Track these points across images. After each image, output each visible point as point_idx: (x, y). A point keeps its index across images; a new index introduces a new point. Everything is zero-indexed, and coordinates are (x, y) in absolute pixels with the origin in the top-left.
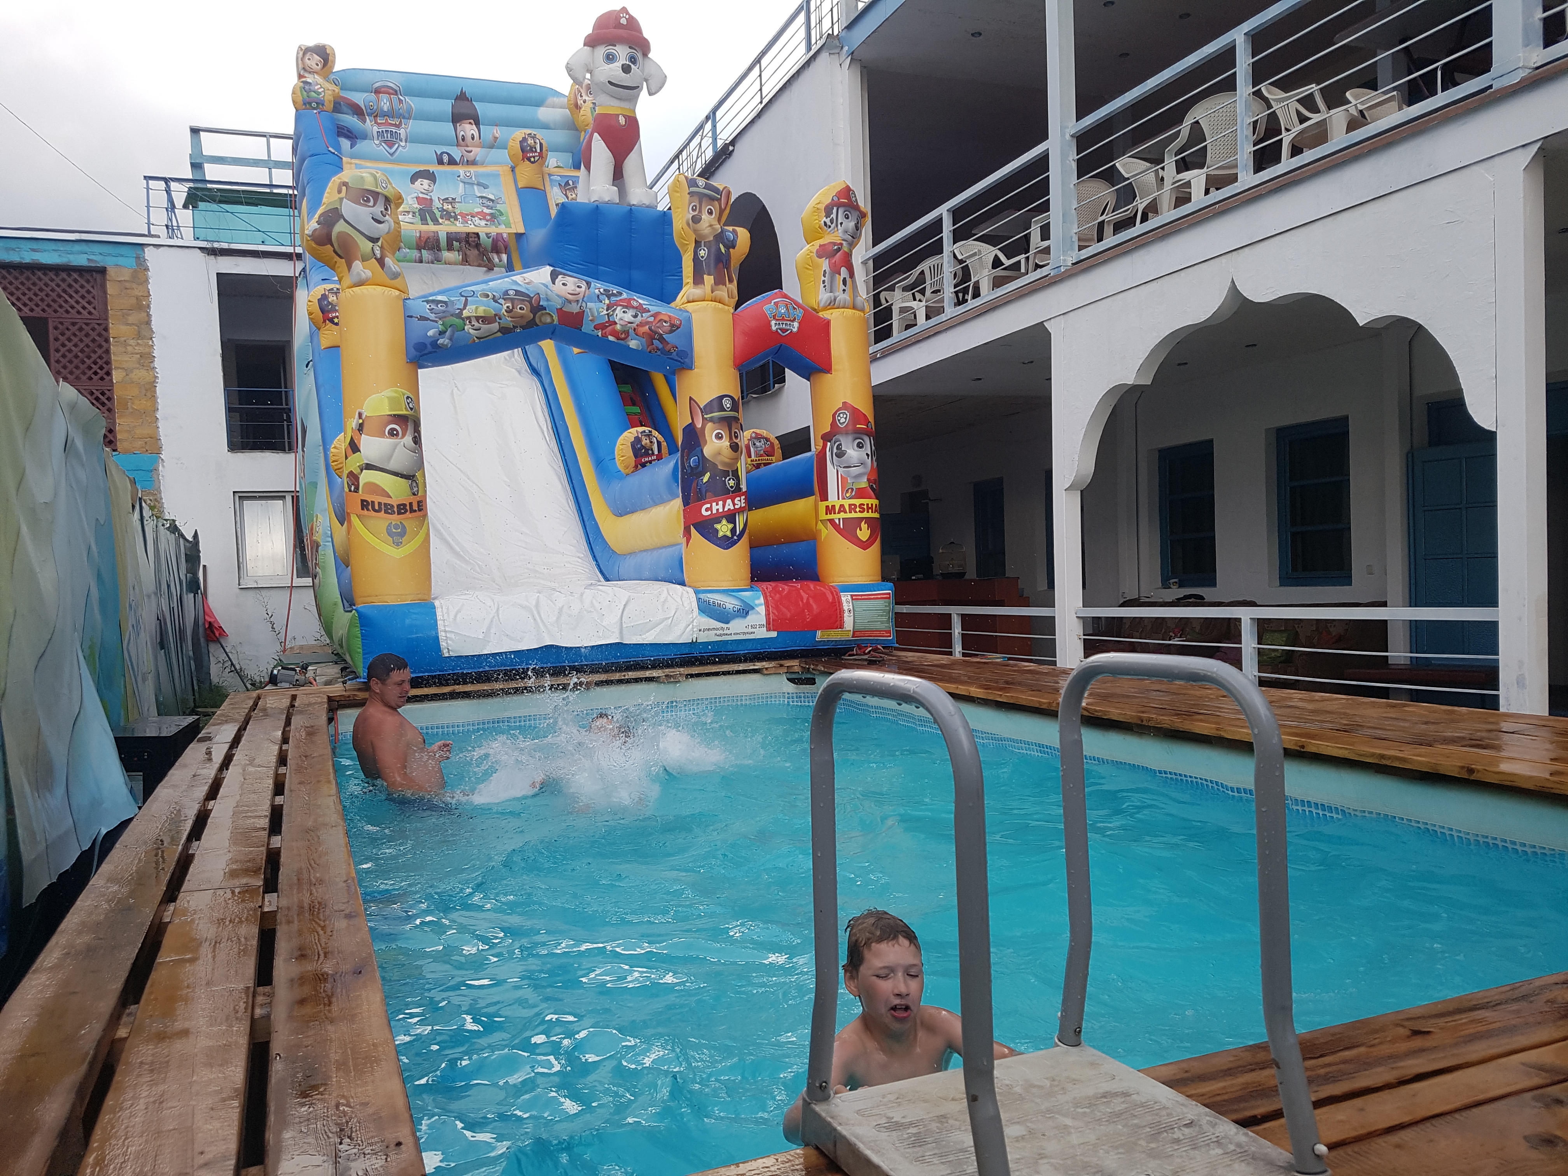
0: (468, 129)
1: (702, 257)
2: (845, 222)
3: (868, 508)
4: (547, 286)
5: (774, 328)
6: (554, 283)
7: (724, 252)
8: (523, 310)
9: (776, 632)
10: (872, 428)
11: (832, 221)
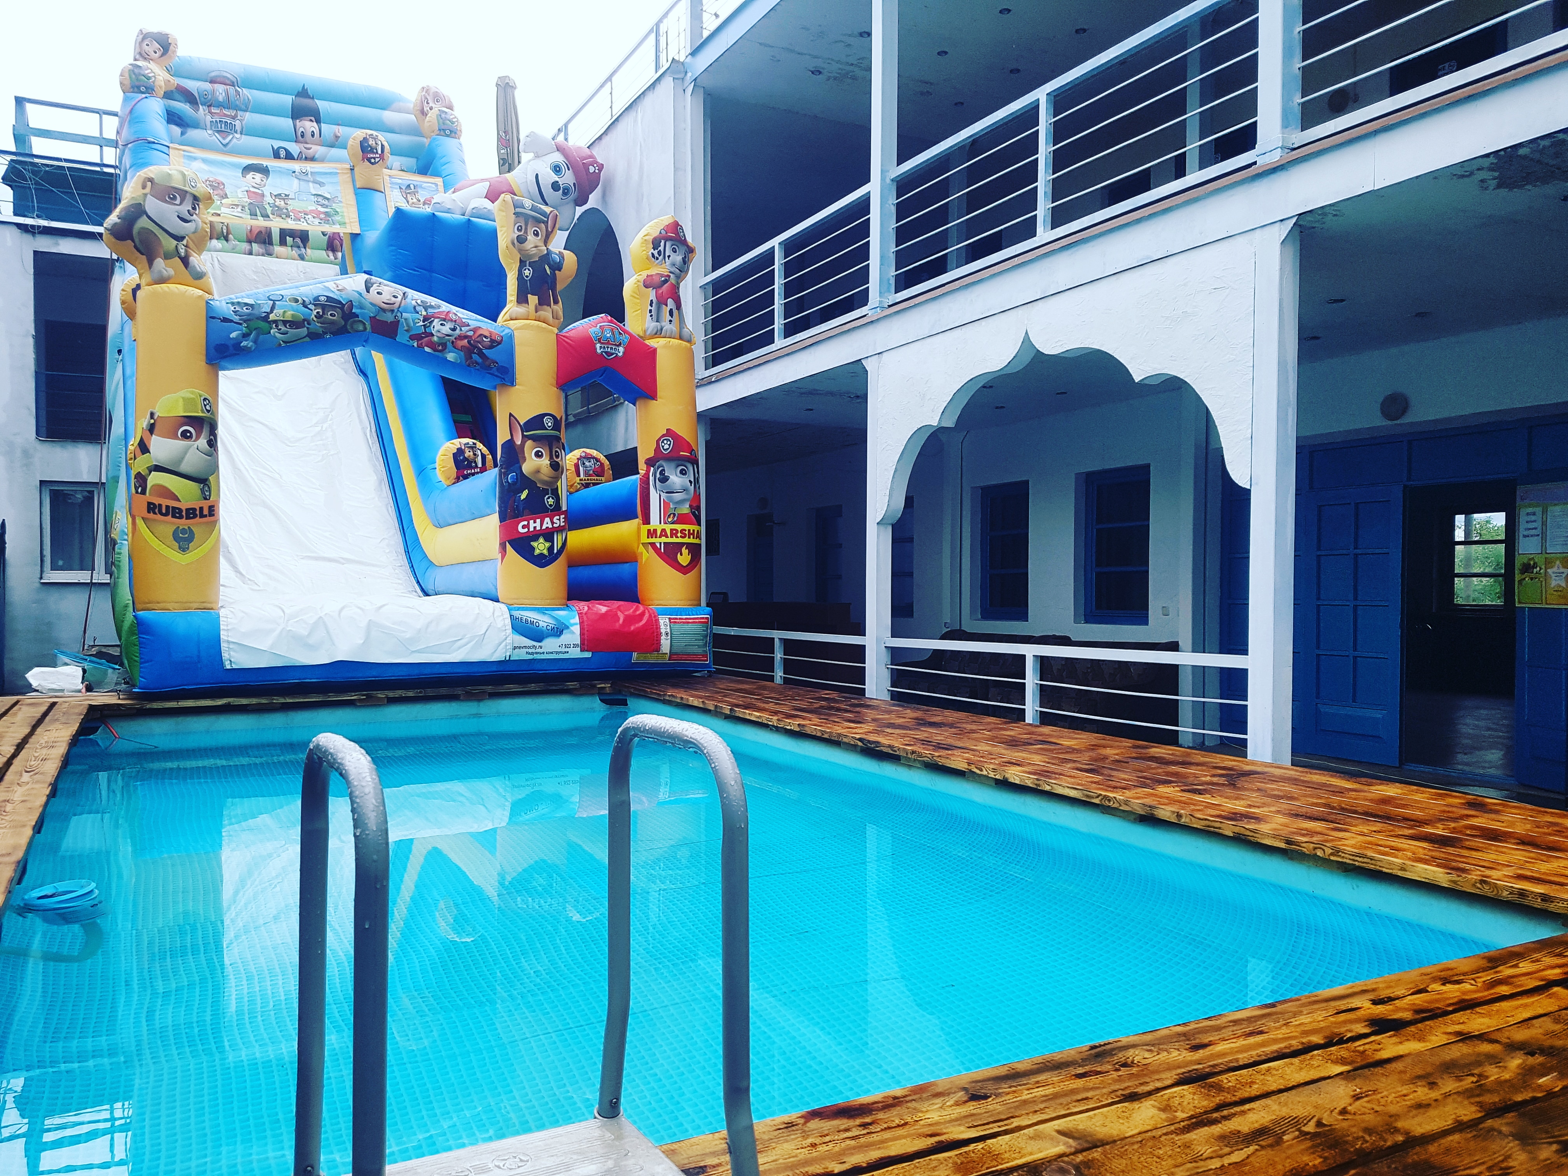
0: (308, 125)
1: (527, 277)
2: (673, 255)
3: (690, 534)
4: (360, 294)
5: (599, 351)
6: (368, 292)
7: (549, 273)
8: (335, 317)
9: (590, 652)
10: (695, 456)
11: (659, 253)
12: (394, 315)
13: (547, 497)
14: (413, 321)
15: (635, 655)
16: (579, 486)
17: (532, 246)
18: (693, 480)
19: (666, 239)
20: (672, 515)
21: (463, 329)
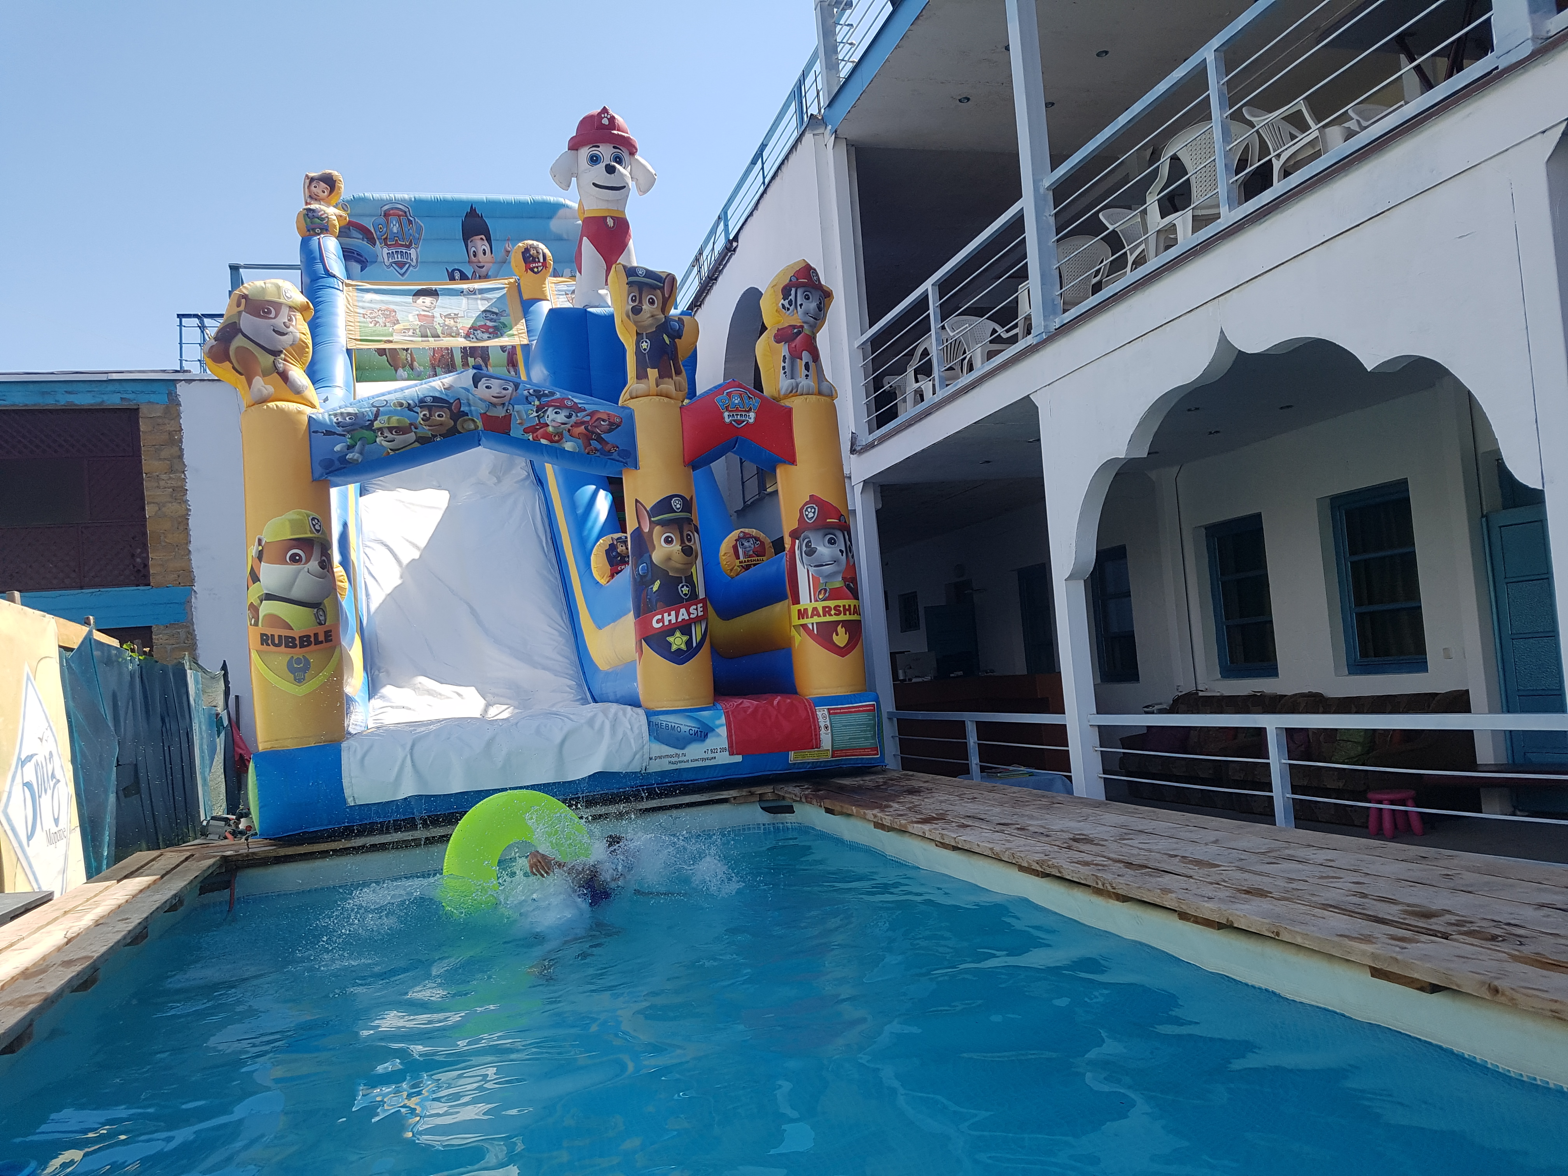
0: (479, 244)
1: (645, 350)
2: (806, 303)
3: (845, 610)
4: (468, 391)
5: (727, 420)
6: (476, 387)
7: (668, 343)
8: (442, 417)
9: (741, 756)
10: (845, 522)
11: (790, 303)
12: (505, 408)
13: (681, 585)
14: (526, 413)
15: (792, 755)
16: (739, 569)
17: (649, 315)
18: (844, 549)
19: (798, 286)
20: (823, 592)
21: (579, 415)
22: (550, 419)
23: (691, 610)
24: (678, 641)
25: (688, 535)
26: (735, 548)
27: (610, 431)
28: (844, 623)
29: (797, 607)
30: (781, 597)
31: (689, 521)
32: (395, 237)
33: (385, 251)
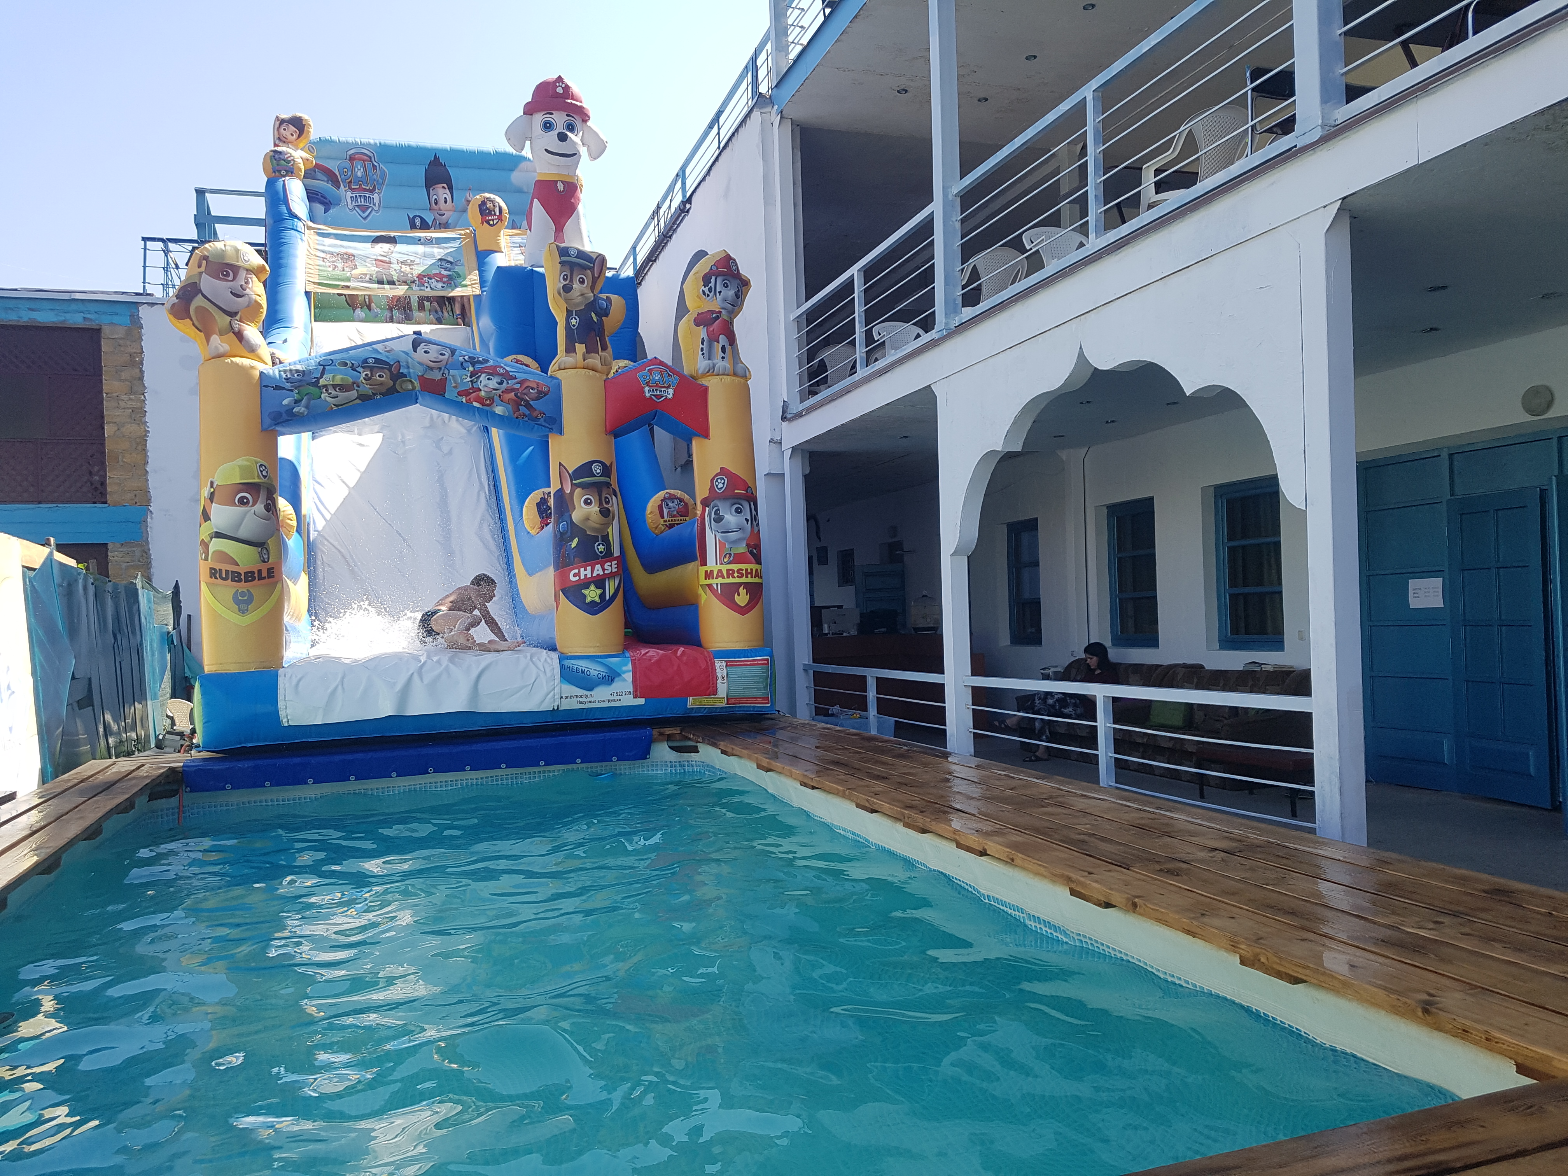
0: (441, 192)
1: (574, 326)
3: (747, 573)
5: (647, 395)
6: (415, 351)
7: (596, 320)
8: (383, 378)
9: (644, 699)
10: (752, 493)
11: (710, 290)
12: (442, 372)
13: (597, 544)
14: (461, 378)
15: (690, 700)
16: (663, 528)
17: (579, 294)
18: (749, 518)
19: (718, 275)
20: (728, 555)
21: (510, 382)
22: (482, 384)
23: (606, 566)
24: (592, 594)
25: (606, 498)
26: (660, 508)
27: (538, 399)
28: (746, 585)
29: (704, 568)
30: (694, 559)
31: (608, 485)
32: (359, 181)
33: (349, 194)
